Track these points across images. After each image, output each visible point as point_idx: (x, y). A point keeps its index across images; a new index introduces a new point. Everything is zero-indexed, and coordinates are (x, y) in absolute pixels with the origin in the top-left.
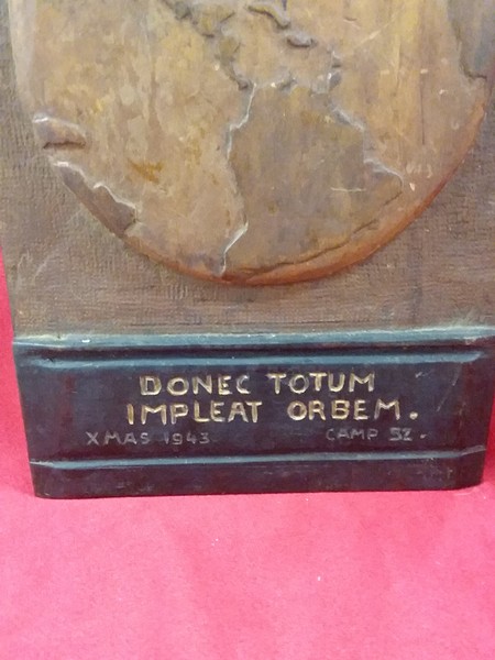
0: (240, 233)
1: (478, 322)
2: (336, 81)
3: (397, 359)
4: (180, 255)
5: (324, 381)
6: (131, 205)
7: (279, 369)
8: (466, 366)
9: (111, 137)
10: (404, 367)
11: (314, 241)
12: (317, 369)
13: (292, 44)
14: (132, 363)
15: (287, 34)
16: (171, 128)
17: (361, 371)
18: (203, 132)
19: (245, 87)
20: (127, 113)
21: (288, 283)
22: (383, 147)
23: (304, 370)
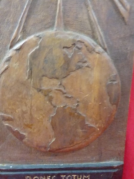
1: (117, 160)
3: (96, 171)
5: (76, 177)
6: (24, 134)
7: (64, 174)
8: (114, 173)
10: (98, 173)
12: (74, 174)
13: (67, 97)
14: (23, 173)
15: (65, 95)
16: (35, 116)
17: (86, 174)
19: (55, 107)
20: (24, 113)
22: (90, 120)
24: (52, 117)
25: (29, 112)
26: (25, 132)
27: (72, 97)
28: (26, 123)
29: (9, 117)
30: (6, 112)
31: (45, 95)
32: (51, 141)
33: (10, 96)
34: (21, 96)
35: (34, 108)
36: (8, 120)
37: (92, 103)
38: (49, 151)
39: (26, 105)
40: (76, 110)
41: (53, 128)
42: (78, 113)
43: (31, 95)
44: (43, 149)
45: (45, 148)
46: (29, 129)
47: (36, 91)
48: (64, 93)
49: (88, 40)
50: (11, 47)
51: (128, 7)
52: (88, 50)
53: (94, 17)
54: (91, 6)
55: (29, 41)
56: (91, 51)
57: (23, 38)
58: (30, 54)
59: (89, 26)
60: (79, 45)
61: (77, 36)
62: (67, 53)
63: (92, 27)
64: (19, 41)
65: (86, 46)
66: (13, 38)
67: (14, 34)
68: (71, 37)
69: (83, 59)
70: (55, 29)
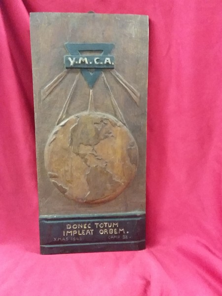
0: (88, 193)
1: (140, 211)
2: (106, 165)
3: (123, 219)
4: (76, 198)
5: (107, 225)
6: (66, 188)
7: (97, 222)
8: (138, 221)
9: (63, 176)
10: (124, 221)
11: (104, 195)
12: (106, 222)
13: (98, 159)
14: (65, 221)
15: (97, 157)
16: (75, 174)
17: (115, 222)
18: (81, 174)
19: (89, 166)
20: (66, 171)
21: (98, 204)
22: (116, 176)
23: (103, 222)
24: (88, 175)
25: (70, 171)
26: (67, 187)
27: (102, 159)
28: (68, 180)
29: (55, 175)
30: (53, 171)
31: (82, 158)
32: (87, 193)
33: (56, 159)
34: (64, 159)
35: (74, 168)
36: (55, 177)
37: (117, 163)
38: (85, 202)
39: (68, 165)
40: (105, 168)
41: (88, 183)
42: (107, 171)
43: (72, 158)
44: (80, 201)
45: (82, 200)
46: (70, 185)
47: (75, 155)
48: (96, 156)
49: (112, 117)
50: (58, 124)
51: (139, 95)
52: (112, 125)
53: (115, 103)
54: (112, 96)
55: (71, 119)
56: (114, 125)
57: (66, 117)
58: (71, 128)
59: (112, 109)
60: (105, 122)
61: (104, 116)
62: (97, 127)
63: (114, 109)
64: (64, 119)
65: (111, 122)
66: (59, 118)
67: (60, 115)
68: (99, 116)
69: (109, 131)
70: (88, 111)
